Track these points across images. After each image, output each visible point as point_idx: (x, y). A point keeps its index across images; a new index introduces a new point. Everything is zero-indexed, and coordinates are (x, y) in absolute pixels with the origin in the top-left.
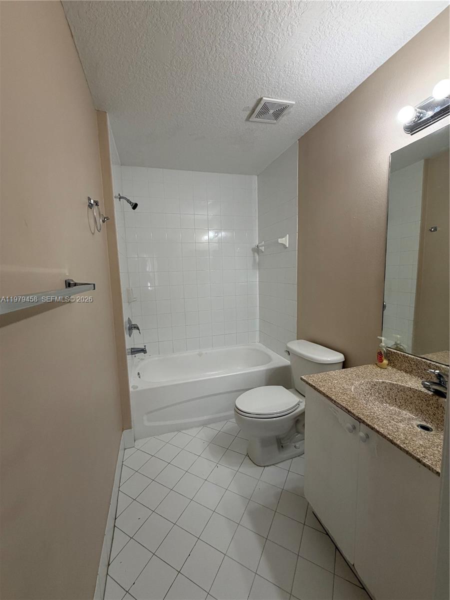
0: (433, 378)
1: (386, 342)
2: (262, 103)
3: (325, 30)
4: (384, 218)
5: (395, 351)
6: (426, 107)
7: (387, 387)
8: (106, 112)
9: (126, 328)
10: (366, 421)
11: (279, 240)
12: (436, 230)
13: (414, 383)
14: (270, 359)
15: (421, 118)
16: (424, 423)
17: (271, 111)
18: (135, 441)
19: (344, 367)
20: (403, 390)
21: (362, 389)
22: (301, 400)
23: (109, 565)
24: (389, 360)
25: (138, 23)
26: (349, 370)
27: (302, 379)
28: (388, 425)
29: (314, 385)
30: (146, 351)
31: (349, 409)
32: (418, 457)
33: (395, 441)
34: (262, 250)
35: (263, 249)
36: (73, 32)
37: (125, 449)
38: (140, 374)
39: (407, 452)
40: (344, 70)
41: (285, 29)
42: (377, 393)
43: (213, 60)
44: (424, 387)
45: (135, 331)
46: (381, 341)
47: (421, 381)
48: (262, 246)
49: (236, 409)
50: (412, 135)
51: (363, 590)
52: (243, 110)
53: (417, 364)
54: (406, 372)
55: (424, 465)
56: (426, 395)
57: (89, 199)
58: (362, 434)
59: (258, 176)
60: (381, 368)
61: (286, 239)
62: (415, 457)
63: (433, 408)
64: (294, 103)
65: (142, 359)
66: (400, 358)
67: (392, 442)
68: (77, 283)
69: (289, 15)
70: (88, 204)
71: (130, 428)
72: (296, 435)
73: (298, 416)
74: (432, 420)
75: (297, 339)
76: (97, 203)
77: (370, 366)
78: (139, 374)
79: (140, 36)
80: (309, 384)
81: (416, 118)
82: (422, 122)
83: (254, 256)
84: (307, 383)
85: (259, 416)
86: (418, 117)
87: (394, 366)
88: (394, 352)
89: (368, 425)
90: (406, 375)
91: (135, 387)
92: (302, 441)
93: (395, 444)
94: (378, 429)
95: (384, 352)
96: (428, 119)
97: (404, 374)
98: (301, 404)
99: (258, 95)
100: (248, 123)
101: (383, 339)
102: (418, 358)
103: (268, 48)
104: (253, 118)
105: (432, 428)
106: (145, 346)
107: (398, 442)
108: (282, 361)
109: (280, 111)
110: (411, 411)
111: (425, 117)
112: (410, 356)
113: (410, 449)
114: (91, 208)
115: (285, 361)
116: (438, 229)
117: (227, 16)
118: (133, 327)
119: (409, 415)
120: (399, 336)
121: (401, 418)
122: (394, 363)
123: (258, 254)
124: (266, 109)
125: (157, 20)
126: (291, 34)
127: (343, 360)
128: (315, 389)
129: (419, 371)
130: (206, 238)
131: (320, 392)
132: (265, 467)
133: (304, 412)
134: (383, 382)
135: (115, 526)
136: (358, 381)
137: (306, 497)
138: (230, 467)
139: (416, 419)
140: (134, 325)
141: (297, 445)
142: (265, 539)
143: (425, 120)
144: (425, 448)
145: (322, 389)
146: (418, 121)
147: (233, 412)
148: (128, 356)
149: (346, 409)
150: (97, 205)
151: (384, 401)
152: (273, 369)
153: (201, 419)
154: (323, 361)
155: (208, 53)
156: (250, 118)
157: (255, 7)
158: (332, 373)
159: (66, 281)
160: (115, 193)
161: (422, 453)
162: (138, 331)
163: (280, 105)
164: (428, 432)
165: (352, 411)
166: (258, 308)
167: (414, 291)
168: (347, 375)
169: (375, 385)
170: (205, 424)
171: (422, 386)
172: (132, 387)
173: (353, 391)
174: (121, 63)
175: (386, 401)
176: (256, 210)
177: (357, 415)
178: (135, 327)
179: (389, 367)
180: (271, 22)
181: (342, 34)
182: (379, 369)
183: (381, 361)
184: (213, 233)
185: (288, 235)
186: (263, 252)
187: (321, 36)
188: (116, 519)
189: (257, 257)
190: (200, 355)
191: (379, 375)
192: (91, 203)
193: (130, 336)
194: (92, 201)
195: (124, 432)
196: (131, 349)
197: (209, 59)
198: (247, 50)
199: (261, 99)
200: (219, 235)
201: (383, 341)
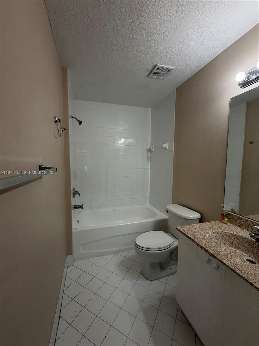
0: (255, 231)
1: (227, 208)
2: (157, 67)
3: (195, 28)
4: (226, 135)
5: (232, 213)
6: (252, 73)
7: (228, 235)
8: (67, 69)
9: (72, 194)
10: (217, 257)
11: (163, 145)
13: (244, 233)
14: (155, 214)
15: (249, 79)
16: (250, 259)
17: (162, 72)
18: (74, 262)
19: (200, 222)
20: (238, 237)
21: (213, 236)
22: (175, 241)
23: (55, 342)
24: (228, 219)
26: (204, 224)
27: (177, 228)
28: (231, 260)
29: (184, 232)
30: (83, 207)
31: (206, 248)
32: (251, 282)
33: (236, 271)
34: (152, 151)
35: (153, 150)
37: (68, 267)
38: (79, 221)
39: (244, 279)
40: (204, 51)
41: (173, 27)
42: (222, 239)
43: (130, 42)
44: (251, 236)
45: (77, 195)
47: (249, 233)
48: (152, 148)
49: (135, 244)
50: (243, 88)
52: (146, 71)
53: (245, 222)
54: (239, 226)
56: (252, 241)
57: (55, 118)
58: (214, 265)
59: (151, 108)
60: (223, 223)
61: (167, 145)
62: (249, 282)
63: (256, 249)
64: (175, 68)
65: (80, 212)
66: (235, 217)
67: (234, 271)
68: (46, 167)
69: (176, 19)
70: (54, 120)
71: (72, 254)
72: (171, 261)
73: (173, 250)
74: (256, 257)
75: (172, 203)
76: (59, 120)
77: (216, 221)
78: (78, 221)
80: (181, 232)
81: (246, 79)
82: (249, 81)
83: (148, 154)
84: (180, 231)
85: (149, 249)
86: (247, 78)
87: (231, 223)
88: (231, 214)
89: (219, 260)
90: (238, 228)
91: (76, 229)
92: (174, 265)
93: (236, 273)
94: (225, 263)
95: (225, 213)
96: (252, 81)
97: (237, 227)
98: (175, 243)
99: (155, 62)
100: (148, 78)
101: (225, 206)
102: (246, 218)
103: (162, 36)
104: (151, 76)
105: (255, 262)
106: (82, 204)
107: (238, 272)
108: (163, 216)
109: (167, 72)
110: (242, 251)
111: (251, 79)
112: (241, 216)
113: (245, 276)
114: (56, 123)
115: (165, 216)
116: (254, 142)
117: (140, 18)
118: (76, 193)
119: (241, 253)
120: (234, 205)
121: (237, 255)
122: (231, 220)
123: (150, 152)
124: (159, 70)
125: (100, 18)
126: (175, 29)
127: (200, 217)
128: (185, 235)
129: (247, 226)
130: (120, 142)
131: (188, 237)
132: (152, 280)
133: (178, 247)
134: (225, 232)
135: (60, 316)
136: (210, 231)
137: (177, 301)
138: (132, 281)
139: (245, 256)
140: (77, 192)
141: (171, 268)
142: (152, 328)
145: (189, 235)
146: (247, 81)
147: (134, 246)
148: (72, 210)
149: (205, 249)
150: (59, 121)
151: (226, 244)
153: (114, 249)
154: (188, 217)
155: (128, 38)
156: (149, 75)
157: (156, 14)
158: (195, 225)
159: (39, 166)
160: (70, 114)
161: (254, 279)
162: (79, 195)
163: (166, 69)
164: (253, 264)
165: (208, 250)
166: (149, 184)
167: (240, 177)
168: (204, 227)
169: (220, 234)
170: (116, 252)
171: (249, 236)
172: (74, 229)
173: (208, 237)
175: (227, 244)
176: (150, 127)
177: (212, 253)
178: (77, 193)
179: (228, 223)
180: (165, 23)
181: (204, 31)
182: (222, 224)
183: (224, 219)
184: (125, 140)
185: (168, 143)
186: (153, 152)
187: (193, 31)
188: (61, 311)
189: (149, 154)
190: (115, 210)
191: (223, 227)
192: (56, 120)
193: (74, 198)
194: (57, 119)
195: (68, 256)
196: (75, 206)
197: (128, 41)
198: (150, 37)
199: (156, 65)
200: (128, 141)
201: (224, 207)
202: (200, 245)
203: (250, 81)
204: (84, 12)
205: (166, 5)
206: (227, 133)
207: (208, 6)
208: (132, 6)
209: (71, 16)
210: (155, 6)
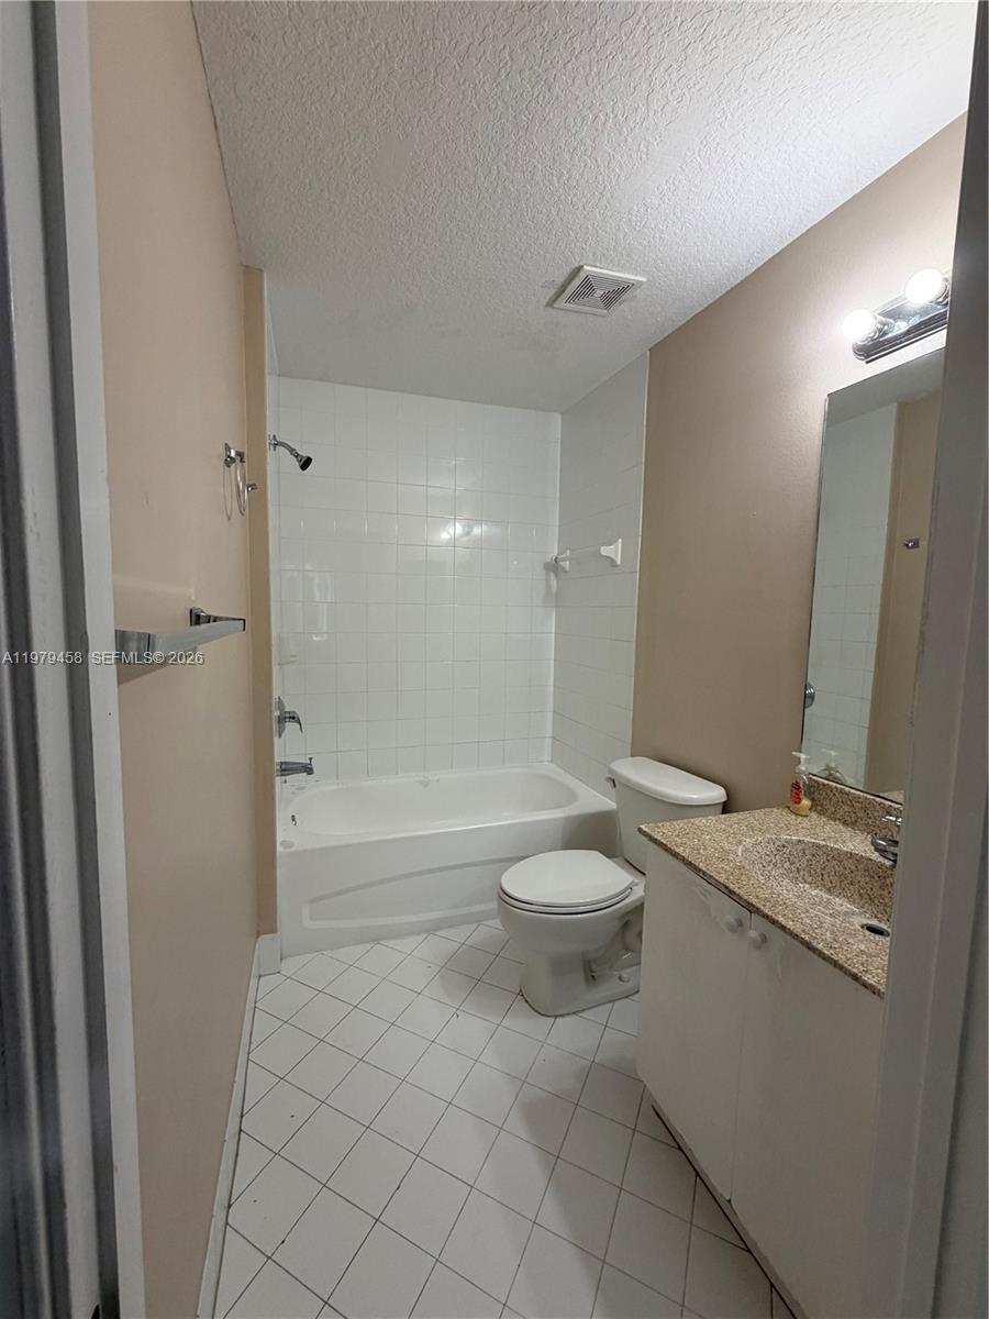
0: (895, 834)
1: (809, 765)
2: (582, 275)
3: (710, 154)
4: (812, 525)
5: (826, 782)
6: (895, 314)
7: (807, 852)
8: (261, 271)
9: (275, 720)
10: (762, 908)
11: (602, 548)
12: (918, 547)
13: (858, 844)
14: (572, 797)
15: (885, 334)
16: (874, 922)
17: (599, 293)
18: (281, 959)
19: (724, 812)
20: (838, 856)
21: (758, 852)
22: (636, 881)
23: (230, 1206)
24: (813, 800)
25: (350, 115)
26: (734, 817)
27: (640, 830)
28: (803, 915)
30: (311, 769)
31: (731, 886)
32: (855, 970)
33: (814, 943)
34: (564, 568)
35: (566, 565)
36: (218, 120)
37: (261, 976)
38: (297, 818)
39: (835, 964)
40: (744, 227)
41: (635, 148)
42: (788, 863)
43: (491, 192)
44: (876, 849)
45: (290, 726)
46: (798, 761)
47: (870, 840)
48: (564, 560)
49: (502, 894)
50: (868, 362)
51: (747, 1253)
52: (542, 287)
53: (866, 807)
54: (845, 823)
55: (865, 985)
56: (880, 866)
57: (228, 448)
58: (753, 934)
59: (562, 414)
60: (797, 814)
61: (616, 548)
62: (850, 971)
64: (644, 280)
65: (301, 788)
66: (834, 795)
67: (808, 945)
68: (211, 617)
69: (644, 125)
70: (224, 457)
71: (274, 931)
72: (622, 955)
73: (629, 912)
74: (890, 916)
75: (632, 756)
76: (241, 457)
77: (775, 810)
78: (293, 818)
79: (352, 138)
80: (655, 841)
83: (547, 580)
84: (651, 839)
85: (549, 909)
86: (880, 331)
87: (822, 813)
88: (824, 785)
89: (766, 917)
90: (844, 829)
91: (288, 844)
92: (634, 968)
93: (815, 950)
94: (783, 923)
95: (804, 783)
96: (896, 338)
97: (841, 826)
98: (635, 888)
99: (575, 260)
100: (549, 309)
101: (803, 756)
102: (869, 796)
103: (600, 178)
104: (561, 303)
105: (889, 930)
106: (311, 759)
107: (820, 946)
108: (595, 800)
109: (616, 293)
110: (850, 899)
111: (892, 332)
112: (853, 791)
113: (840, 958)
114: (229, 465)
115: (604, 802)
116: (921, 543)
117: (526, 116)
118: (287, 718)
119: (848, 906)
120: (833, 753)
122: (822, 805)
123: (556, 575)
124: (588, 286)
125: (388, 113)
126: (644, 157)
127: (725, 799)
128: (666, 850)
129: (870, 821)
130: (446, 535)
131: (676, 855)
132: (556, 1017)
133: (642, 905)
134: (799, 841)
135: (240, 1130)
136: (751, 836)
137: (640, 1077)
138: (488, 1018)
139: (860, 914)
140: (290, 712)
141: (624, 976)
142: (554, 1160)
143: (892, 338)
144: (869, 956)
145: (680, 850)
146: (879, 337)
147: (494, 905)
148: (276, 778)
149: (726, 887)
150: (241, 460)
151: (800, 879)
152: (578, 817)
153: (426, 917)
154: (683, 799)
155: (483, 179)
156: (554, 301)
157: (579, 107)
158: (700, 821)
159: (191, 611)
160: (270, 431)
161: (862, 964)
162: (297, 724)
163: (616, 281)
164: (881, 937)
165: (736, 890)
166: (552, 688)
168: (731, 826)
169: (784, 846)
170: (431, 929)
171: (873, 848)
172: (281, 844)
173: (740, 855)
174: (307, 181)
175: (803, 878)
177: (746, 897)
178: (293, 718)
179: (813, 814)
180: (609, 135)
181: (741, 165)
182: (793, 817)
183: (798, 801)
184: (464, 527)
185: (620, 540)
186: (566, 572)
187: (703, 166)
188: (242, 1116)
189: (554, 583)
190: (426, 784)
191: (793, 827)
192: (229, 457)
193: (280, 736)
194: (233, 454)
195: (260, 939)
196: (282, 763)
197: (483, 189)
198: (559, 179)
199: (580, 269)
200: (477, 531)
201: (802, 761)
202: (711, 876)
203: (889, 340)
204: (336, 92)
205: (613, 82)
206: (815, 510)
207: (750, 91)
208: (499, 80)
209: (290, 102)
210: (576, 85)
